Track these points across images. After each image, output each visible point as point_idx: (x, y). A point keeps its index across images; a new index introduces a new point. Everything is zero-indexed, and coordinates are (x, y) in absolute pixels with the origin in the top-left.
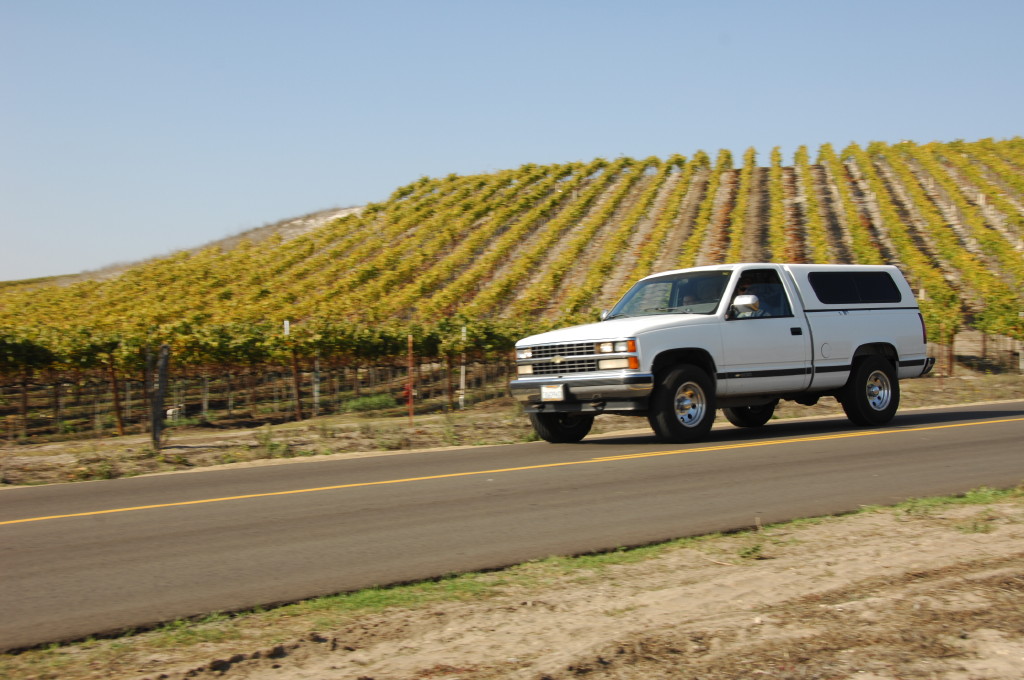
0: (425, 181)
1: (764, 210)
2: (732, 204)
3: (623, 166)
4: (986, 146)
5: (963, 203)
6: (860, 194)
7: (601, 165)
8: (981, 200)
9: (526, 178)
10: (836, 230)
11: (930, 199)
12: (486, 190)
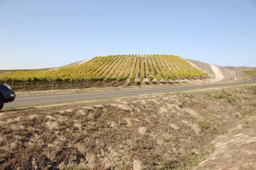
0: (96, 57)
1: (140, 63)
2: (136, 61)
3: (122, 56)
4: (167, 56)
5: (164, 63)
6: (152, 61)
7: (120, 56)
8: (166, 63)
9: (110, 57)
10: (149, 66)
11: (160, 62)
12: (105, 59)
